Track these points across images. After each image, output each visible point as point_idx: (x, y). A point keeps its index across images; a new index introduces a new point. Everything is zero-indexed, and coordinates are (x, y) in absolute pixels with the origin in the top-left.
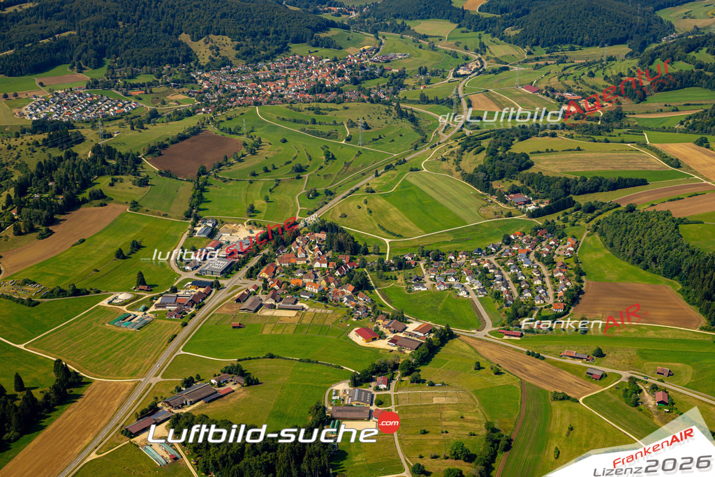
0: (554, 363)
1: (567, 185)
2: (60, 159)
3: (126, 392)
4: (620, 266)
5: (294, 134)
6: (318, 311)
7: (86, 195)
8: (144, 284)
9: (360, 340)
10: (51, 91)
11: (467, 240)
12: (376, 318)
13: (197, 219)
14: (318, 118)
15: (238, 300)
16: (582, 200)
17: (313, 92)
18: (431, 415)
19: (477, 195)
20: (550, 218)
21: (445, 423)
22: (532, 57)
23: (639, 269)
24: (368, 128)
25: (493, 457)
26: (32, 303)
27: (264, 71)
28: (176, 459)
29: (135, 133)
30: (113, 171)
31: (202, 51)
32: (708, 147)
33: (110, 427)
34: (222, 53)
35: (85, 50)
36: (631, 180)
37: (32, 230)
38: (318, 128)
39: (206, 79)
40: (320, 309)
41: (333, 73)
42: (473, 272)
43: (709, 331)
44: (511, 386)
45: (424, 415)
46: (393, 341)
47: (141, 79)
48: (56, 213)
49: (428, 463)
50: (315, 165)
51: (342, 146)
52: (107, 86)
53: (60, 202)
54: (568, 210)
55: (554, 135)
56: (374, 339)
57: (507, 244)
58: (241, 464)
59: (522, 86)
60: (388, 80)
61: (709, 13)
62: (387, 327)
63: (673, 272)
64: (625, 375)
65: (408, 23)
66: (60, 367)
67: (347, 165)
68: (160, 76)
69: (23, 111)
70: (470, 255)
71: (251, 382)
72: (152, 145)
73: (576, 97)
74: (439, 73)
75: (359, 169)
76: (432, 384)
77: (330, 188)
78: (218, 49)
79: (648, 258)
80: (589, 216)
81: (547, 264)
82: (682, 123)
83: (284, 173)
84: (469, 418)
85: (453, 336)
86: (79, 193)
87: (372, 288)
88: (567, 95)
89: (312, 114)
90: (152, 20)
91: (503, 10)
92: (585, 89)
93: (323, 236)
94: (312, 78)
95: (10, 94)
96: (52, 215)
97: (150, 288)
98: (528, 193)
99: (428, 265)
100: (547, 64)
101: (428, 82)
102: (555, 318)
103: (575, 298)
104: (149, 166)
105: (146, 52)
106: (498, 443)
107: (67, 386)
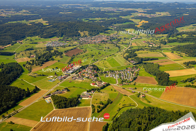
0: (127, 90)
1: (142, 59)
2: (48, 53)
3: (46, 92)
4: (146, 74)
5: (94, 49)
7: (50, 59)
9: (92, 85)
10: (52, 41)
11: (120, 69)
12: (96, 81)
13: (70, 64)
14: (100, 46)
15: (72, 78)
16: (144, 62)
17: (102, 42)
18: (99, 97)
19: (125, 61)
20: (137, 65)
21: (101, 99)
23: (149, 74)
24: (109, 48)
25: (108, 104)
26: (35, 77)
27: (93, 37)
28: (51, 102)
29: (63, 48)
30: (56, 55)
31: (82, 34)
32: (173, 53)
33: (41, 97)
35: (60, 34)
37: (39, 65)
38: (99, 48)
39: (82, 39)
40: (87, 79)
41: (107, 38)
42: (118, 74)
43: (158, 85)
44: (117, 93)
46: (98, 85)
47: (69, 39)
48: (44, 62)
49: (95, 105)
50: (96, 55)
51: (103, 52)
52: (62, 40)
53: (45, 60)
54: (141, 64)
55: (144, 50)
56: (95, 85)
57: (127, 69)
58: (60, 103)
59: (143, 41)
60: (117, 40)
61: (187, 29)
62: (98, 83)
63: (155, 75)
64: (139, 92)
65: (125, 29)
66: (36, 87)
67: (103, 55)
68: (73, 39)
69: (46, 45)
70: (119, 71)
72: (66, 50)
73: (153, 43)
74: (128, 39)
76: (101, 92)
77: (98, 59)
78: (85, 34)
79: (151, 72)
80: (144, 65)
81: (132, 73)
82: (171, 49)
83: (90, 56)
84: (106, 98)
85: (109, 85)
86: (49, 58)
87: (98, 76)
88: (151, 43)
89: (99, 46)
91: (144, 27)
93: (92, 67)
94: (102, 39)
95: (44, 42)
97: (57, 75)
98: (135, 60)
99: (111, 72)
100: (150, 37)
101: (125, 40)
102: (130, 82)
103: (135, 79)
104: (64, 54)
105: (71, 34)
106: (110, 102)
107: (36, 90)
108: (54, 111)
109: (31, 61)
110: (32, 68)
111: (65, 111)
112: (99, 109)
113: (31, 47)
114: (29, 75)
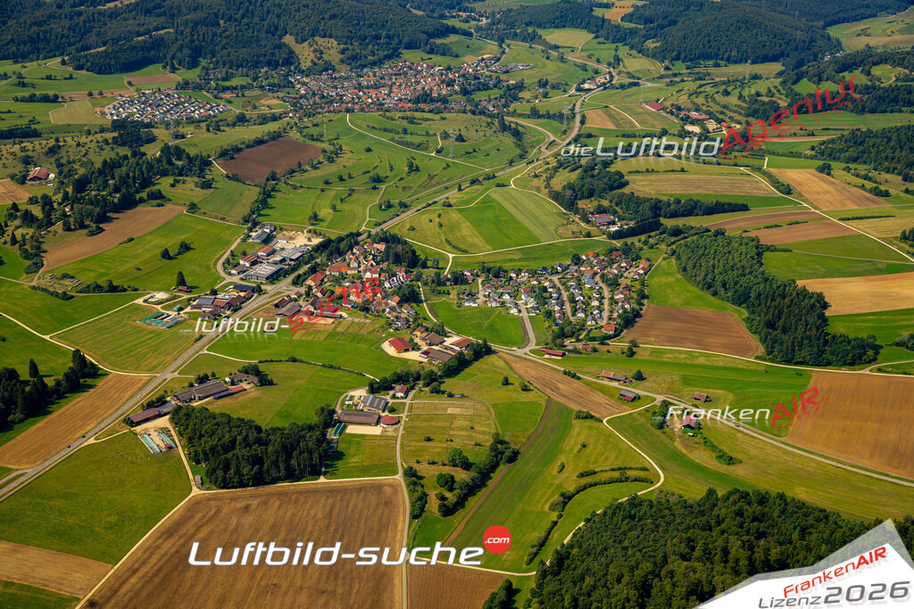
0: (589, 384)
1: (657, 208)
2: (126, 157)
3: (139, 385)
4: (688, 291)
5: (382, 143)
6: (356, 320)
7: (144, 195)
8: (184, 284)
9: (389, 349)
10: (138, 90)
11: (535, 258)
12: (414, 330)
13: (255, 224)
14: (410, 128)
15: (277, 306)
16: (669, 223)
17: (417, 101)
18: (440, 424)
19: (560, 214)
20: (629, 240)
21: (452, 432)
22: (670, 72)
23: (707, 295)
24: (463, 141)
25: (493, 467)
26: (66, 297)
27: (369, 77)
28: (170, 448)
29: (211, 135)
30: (176, 171)
31: (305, 54)
32: (829, 174)
33: (115, 416)
34: (326, 57)
35: (180, 49)
36: (730, 204)
37: (82, 226)
38: (409, 138)
39: (304, 84)
40: (359, 318)
41: (443, 82)
42: (531, 291)
43: (764, 360)
44: (536, 403)
45: (434, 423)
46: (426, 353)
47: (234, 82)
48: (110, 211)
49: (423, 469)
50: (395, 176)
51: (431, 158)
52: (198, 87)
53: (116, 200)
54: (652, 234)
56: (407, 350)
57: (576, 264)
58: (229, 455)
59: (646, 103)
60: (502, 92)
61: (889, 31)
62: (423, 339)
63: (742, 299)
64: (660, 398)
65: (540, 32)
66: (78, 357)
67: (431, 177)
68: (255, 79)
69: (107, 111)
70: (533, 273)
71: (265, 381)
72: (225, 147)
73: (704, 116)
74: (560, 87)
75: (443, 182)
76: (451, 395)
77: (407, 201)
78: (322, 53)
79: (718, 284)
80: (673, 239)
81: (610, 285)
82: (813, 149)
83: (360, 182)
84: (480, 429)
85: (489, 351)
86: (137, 192)
87: (421, 301)
88: (694, 114)
89: (405, 124)
90: (256, 20)
91: (648, 21)
92: (715, 108)
93: (382, 247)
94: (419, 88)
95: (95, 92)
96: (105, 212)
97: (190, 290)
98: (615, 213)
99: (487, 280)
100: (683, 81)
101: (546, 95)
102: (604, 340)
103: (629, 320)
104: (219, 169)
105: (244, 52)
106: (503, 453)
107: (82, 376)
108: (196, 504)
109: (33, 201)
110: (44, 247)
111: (255, 503)
112: (448, 495)
113: (23, 122)
114: (34, 288)
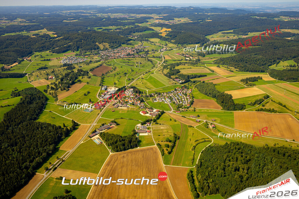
0: (188, 119)
1: (188, 77)
2: (70, 73)
3: (88, 127)
4: (202, 95)
5: (124, 65)
6: (132, 107)
8: (91, 101)
9: (142, 114)
10: (67, 57)
11: (166, 90)
12: (146, 109)
13: (102, 86)
14: (129, 61)
15: (113, 105)
16: (192, 80)
17: (127, 55)
18: (160, 131)
19: (168, 79)
20: (185, 84)
21: (164, 133)
22: (178, 47)
23: (206, 96)
24: (141, 64)
25: (176, 141)
27: (116, 50)
28: (101, 143)
29: (87, 66)
30: (82, 75)
31: (101, 46)
32: (220, 67)
33: (86, 135)
34: (106, 47)
35: (75, 47)
36: (203, 75)
37: (65, 89)
38: (129, 64)
39: (102, 53)
40: (133, 107)
41: (132, 51)
42: (168, 97)
43: (223, 110)
44: (179, 124)
45: (159, 131)
46: (150, 114)
47: (87, 53)
48: (70, 85)
49: (161, 143)
50: (129, 72)
51: (135, 68)
52: (80, 55)
53: (71, 83)
54: (189, 82)
55: (185, 65)
56: (146, 114)
57: (175, 90)
58: (117, 144)
59: (176, 53)
60: (145, 52)
61: (217, 37)
62: (149, 111)
63: (214, 97)
64: (205, 121)
65: (149, 39)
66: (73, 122)
68: (92, 52)
69: (61, 61)
70: (167, 93)
71: (118, 124)
72: (91, 69)
73: (189, 56)
74: (157, 51)
75: (139, 73)
76: (160, 124)
77: (133, 78)
78: (105, 46)
79: (208, 93)
80: (194, 84)
81: (185, 95)
82: (213, 62)
83: (122, 74)
84: (169, 132)
85: (164, 113)
86: (75, 80)
87: (144, 102)
88: (187, 55)
89: (128, 60)
90: (90, 40)
91: (171, 36)
92: (191, 54)
93: (132, 89)
94: (127, 52)
95: (58, 58)
96: (69, 86)
98: (180, 78)
99: (157, 96)
100: (181, 48)
101: (154, 53)
102: (188, 108)
103: (192, 103)
104: (91, 74)
105: (88, 47)
106: (177, 138)
107: (75, 126)
108: (112, 156)
109: (52, 84)
110: (57, 95)
111: (125, 155)
112: (168, 149)
113: (44, 66)
114: (58, 105)
